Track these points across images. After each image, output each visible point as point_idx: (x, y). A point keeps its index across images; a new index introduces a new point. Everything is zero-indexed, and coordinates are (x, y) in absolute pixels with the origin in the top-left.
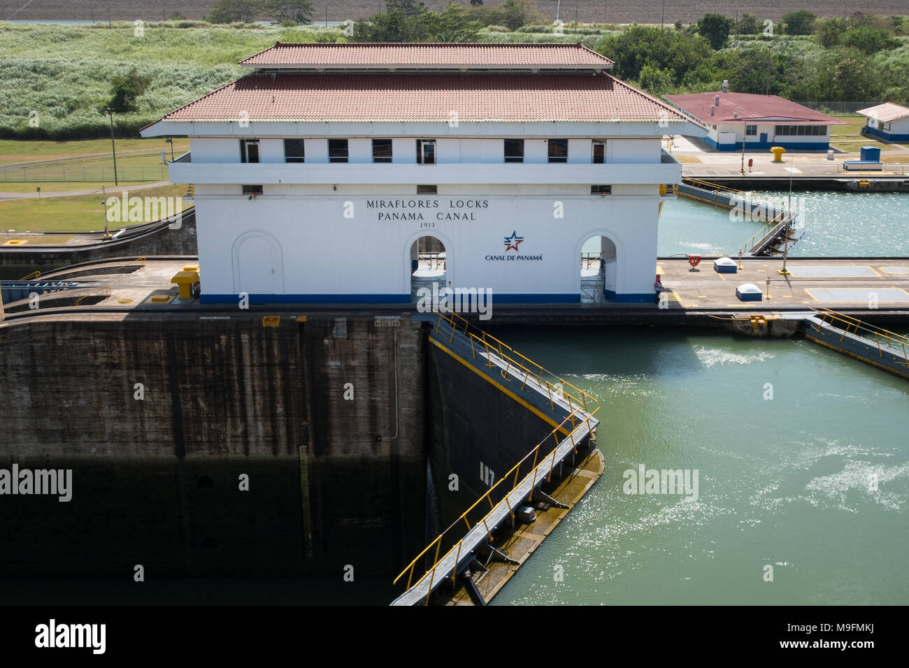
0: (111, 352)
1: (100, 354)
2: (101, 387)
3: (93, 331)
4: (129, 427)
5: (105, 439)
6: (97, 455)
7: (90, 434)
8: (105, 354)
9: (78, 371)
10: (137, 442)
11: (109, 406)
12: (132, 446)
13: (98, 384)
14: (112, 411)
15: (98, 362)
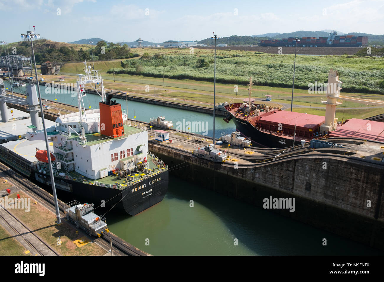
0: (358, 175)
1: (354, 175)
2: (351, 186)
3: (353, 166)
4: (358, 202)
5: (348, 204)
6: (344, 208)
7: (343, 200)
8: (355, 175)
9: (344, 178)
10: (360, 208)
11: (352, 193)
12: (358, 209)
13: (350, 185)
14: (353, 195)
15: (352, 177)
